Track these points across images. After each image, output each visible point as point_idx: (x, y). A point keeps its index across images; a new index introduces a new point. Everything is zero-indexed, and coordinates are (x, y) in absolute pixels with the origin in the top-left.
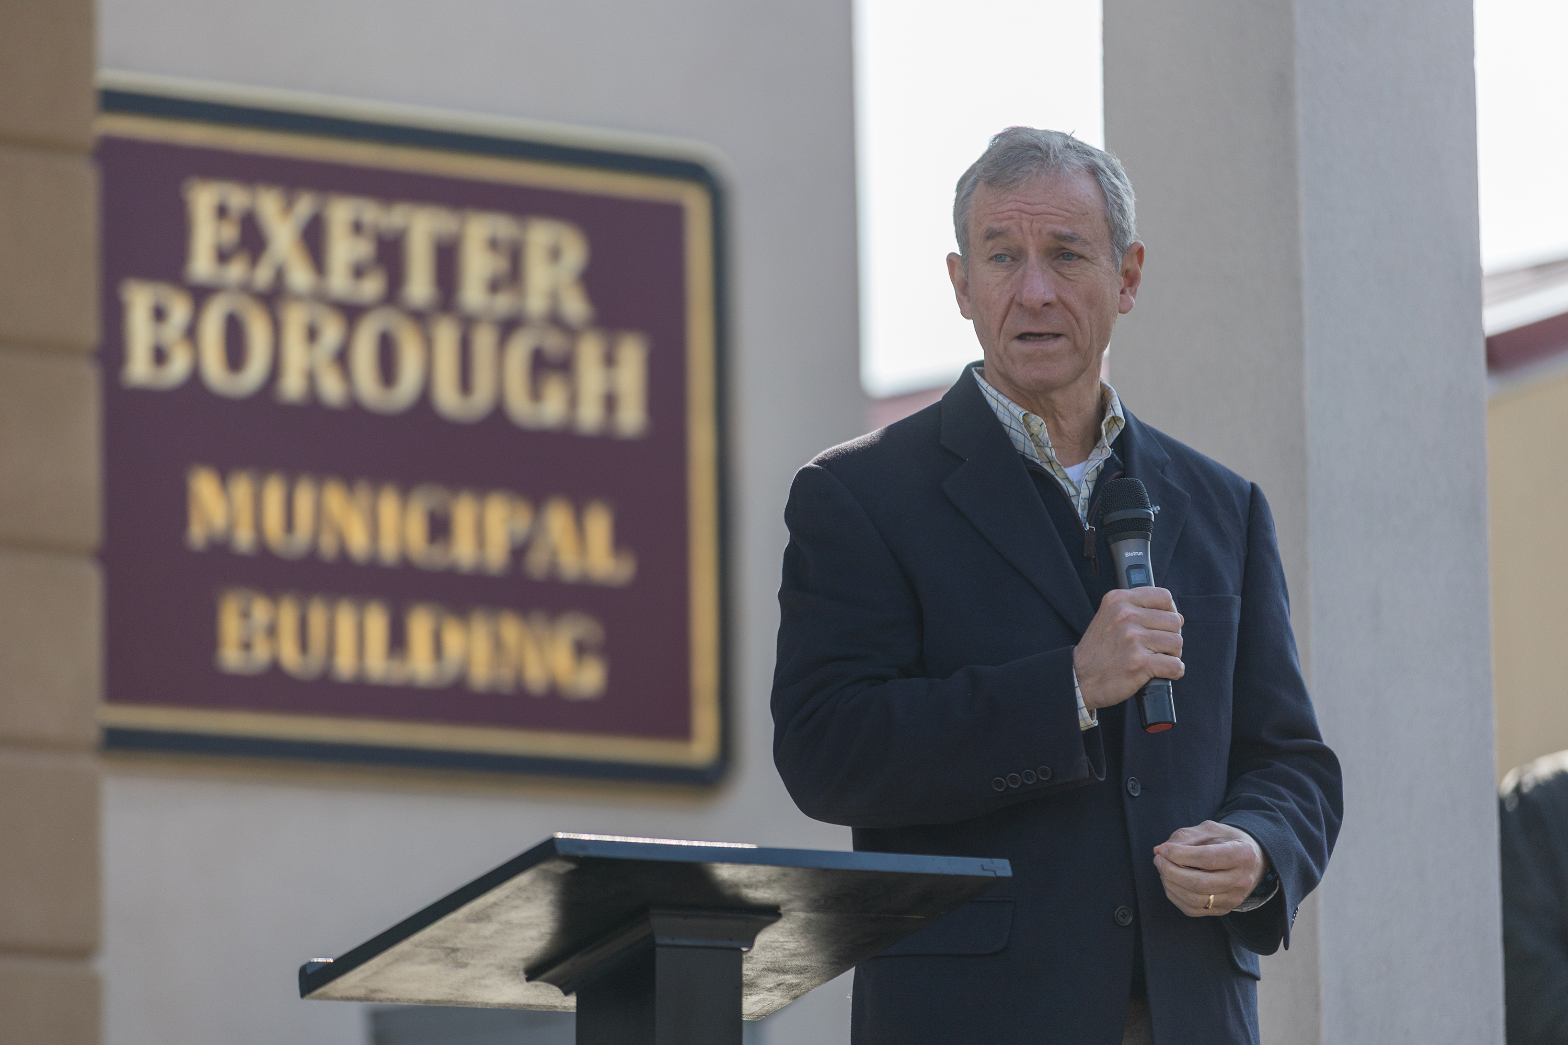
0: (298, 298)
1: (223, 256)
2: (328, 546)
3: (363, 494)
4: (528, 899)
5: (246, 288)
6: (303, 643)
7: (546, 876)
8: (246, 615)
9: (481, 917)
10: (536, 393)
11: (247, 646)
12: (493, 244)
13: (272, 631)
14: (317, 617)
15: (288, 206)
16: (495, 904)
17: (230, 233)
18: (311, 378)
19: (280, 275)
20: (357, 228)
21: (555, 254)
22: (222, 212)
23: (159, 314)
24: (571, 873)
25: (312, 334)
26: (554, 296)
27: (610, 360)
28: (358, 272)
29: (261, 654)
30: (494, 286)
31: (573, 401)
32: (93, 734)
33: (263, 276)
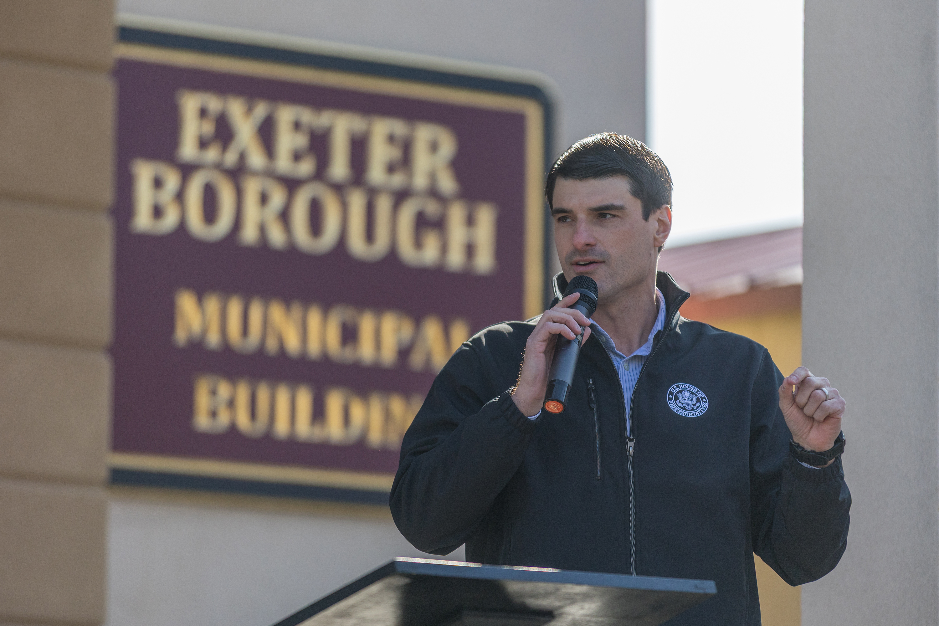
0: (255, 174)
1: (203, 144)
2: (272, 345)
3: (296, 311)
4: (377, 603)
5: (219, 167)
6: (253, 414)
7: (389, 587)
8: (213, 392)
9: (344, 614)
10: (418, 244)
11: (214, 414)
12: (391, 139)
13: (231, 404)
14: (263, 394)
15: (249, 110)
16: (353, 606)
17: (208, 128)
18: (262, 229)
19: (242, 157)
20: (297, 126)
21: (434, 147)
22: (203, 113)
23: (158, 183)
24: (407, 585)
25: (264, 199)
26: (432, 176)
27: (470, 221)
28: (297, 157)
29: (224, 419)
30: (391, 169)
31: (444, 249)
32: (103, 474)
33: (231, 158)
